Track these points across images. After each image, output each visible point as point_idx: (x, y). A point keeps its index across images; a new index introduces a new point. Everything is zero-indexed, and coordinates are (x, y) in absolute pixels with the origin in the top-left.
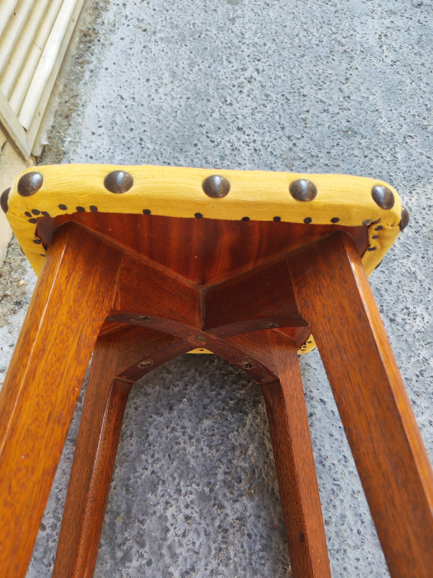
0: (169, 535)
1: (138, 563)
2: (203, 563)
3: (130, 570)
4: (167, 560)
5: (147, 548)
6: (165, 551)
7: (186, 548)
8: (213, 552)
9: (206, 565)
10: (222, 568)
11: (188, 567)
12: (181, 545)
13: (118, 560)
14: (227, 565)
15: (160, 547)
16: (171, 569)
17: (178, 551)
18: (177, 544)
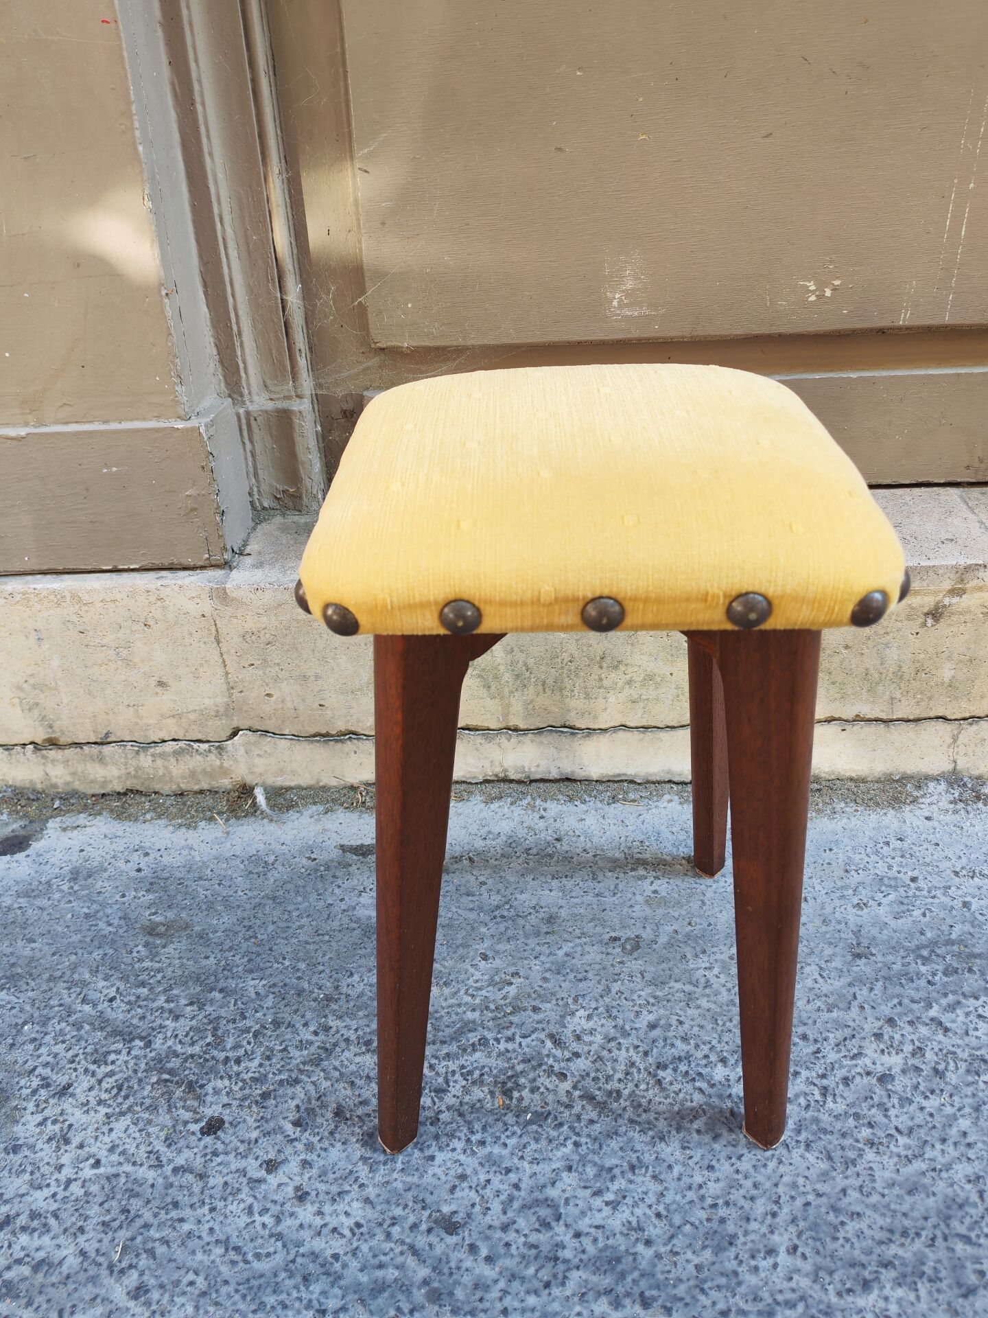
0: (972, 1001)
1: (925, 972)
2: (960, 1042)
3: (914, 965)
4: (944, 1002)
5: (945, 979)
6: (951, 998)
7: (967, 1021)
8: (978, 1053)
9: (959, 1046)
10: (963, 1066)
11: (948, 1025)
12: (967, 1014)
13: (918, 952)
14: (968, 1071)
15: (954, 992)
16: (936, 1007)
17: (959, 1011)
18: (967, 1010)
